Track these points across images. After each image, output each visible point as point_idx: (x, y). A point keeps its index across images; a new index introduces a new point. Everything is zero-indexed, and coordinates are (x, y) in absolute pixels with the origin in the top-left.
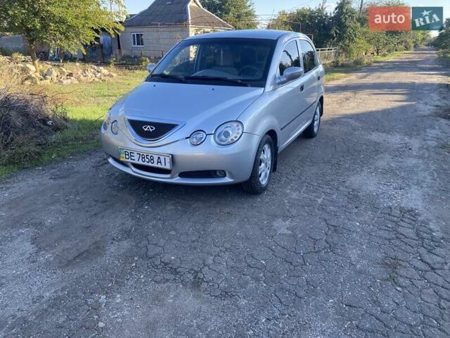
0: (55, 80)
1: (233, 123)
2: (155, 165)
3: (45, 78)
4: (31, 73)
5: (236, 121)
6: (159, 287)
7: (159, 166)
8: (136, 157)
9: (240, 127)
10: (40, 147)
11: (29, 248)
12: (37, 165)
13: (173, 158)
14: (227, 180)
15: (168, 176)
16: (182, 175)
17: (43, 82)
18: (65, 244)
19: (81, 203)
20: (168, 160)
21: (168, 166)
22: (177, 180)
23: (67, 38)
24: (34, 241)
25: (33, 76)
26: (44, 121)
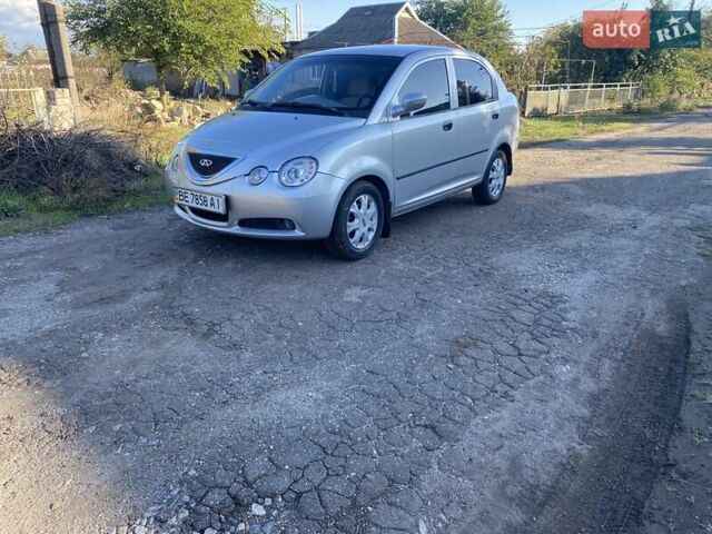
0: (186, 122)
1: (304, 160)
2: (208, 208)
3: (173, 120)
4: (156, 112)
5: (310, 157)
6: (164, 333)
7: (212, 209)
8: (190, 198)
9: (314, 164)
10: (113, 194)
11: (52, 288)
12: (102, 214)
13: (228, 200)
14: (298, 233)
15: (225, 224)
16: (243, 223)
17: (168, 125)
18: (91, 289)
19: (131, 255)
20: (222, 201)
21: (221, 210)
22: (236, 230)
23: (204, 63)
24: (60, 283)
25: (159, 116)
26: (131, 165)
